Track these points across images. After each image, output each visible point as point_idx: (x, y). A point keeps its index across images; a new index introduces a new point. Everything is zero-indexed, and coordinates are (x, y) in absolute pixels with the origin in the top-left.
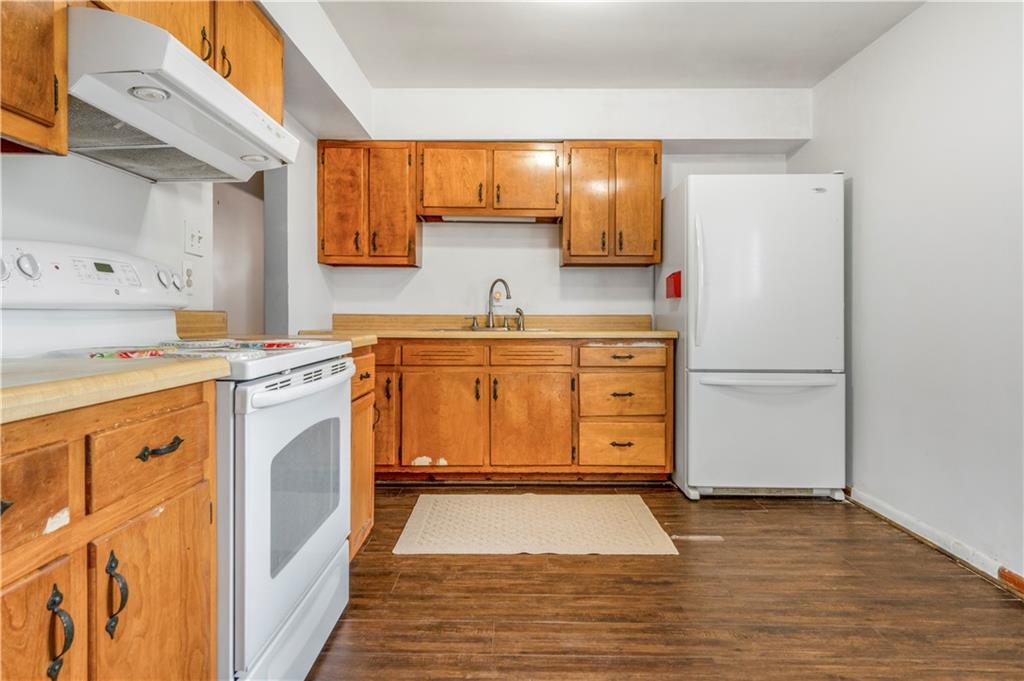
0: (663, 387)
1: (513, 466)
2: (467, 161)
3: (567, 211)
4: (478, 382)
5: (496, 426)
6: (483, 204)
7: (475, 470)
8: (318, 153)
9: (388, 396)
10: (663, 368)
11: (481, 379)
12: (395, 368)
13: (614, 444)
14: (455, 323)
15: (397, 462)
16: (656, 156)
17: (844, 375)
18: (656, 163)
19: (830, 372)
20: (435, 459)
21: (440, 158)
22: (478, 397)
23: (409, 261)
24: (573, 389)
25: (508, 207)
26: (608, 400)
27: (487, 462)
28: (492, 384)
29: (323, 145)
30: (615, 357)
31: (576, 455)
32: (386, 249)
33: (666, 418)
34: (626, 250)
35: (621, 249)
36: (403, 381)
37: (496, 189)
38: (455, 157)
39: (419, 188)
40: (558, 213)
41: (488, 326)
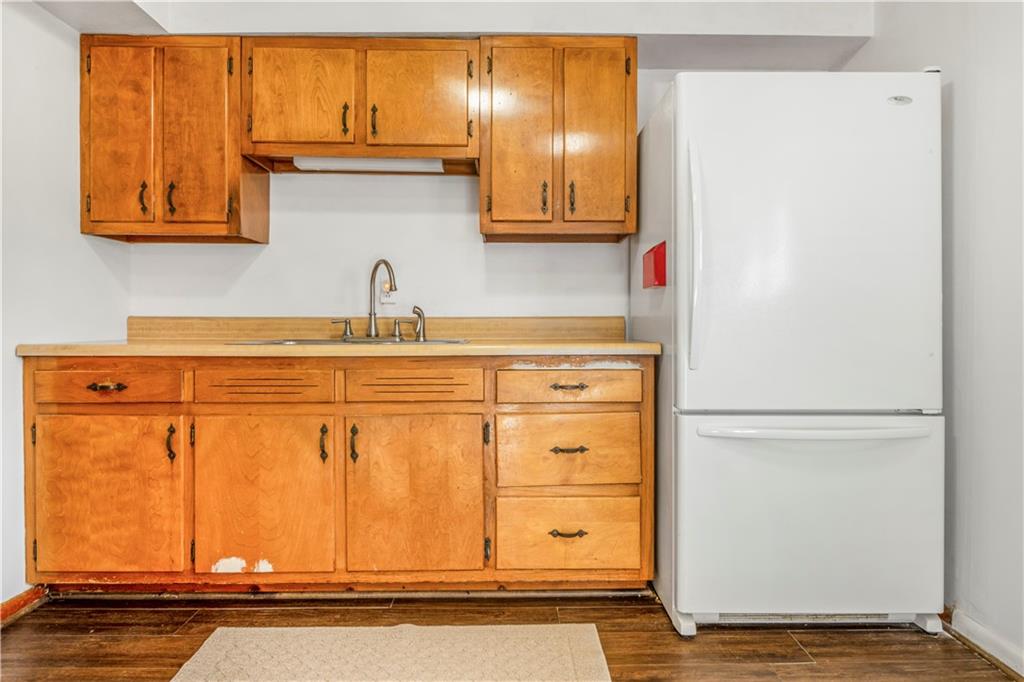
0: (636, 438)
1: (384, 572)
2: (323, 67)
3: (486, 149)
4: (324, 430)
5: (355, 504)
6: (350, 137)
7: (321, 579)
8: (81, 55)
9: (172, 456)
10: (637, 405)
11: (330, 427)
12: (184, 408)
13: (555, 534)
14: (319, 330)
15: (189, 567)
16: (628, 61)
17: (942, 418)
18: (628, 72)
19: (919, 413)
20: (252, 561)
21: (279, 63)
22: (324, 456)
23: (229, 229)
24: (486, 440)
25: (389, 142)
26: (545, 459)
27: (341, 565)
28: (349, 434)
29: (91, 44)
30: (556, 387)
31: (491, 552)
32: (191, 210)
33: (642, 488)
34: (579, 214)
35: (572, 209)
36: (196, 430)
37: (369, 113)
38: (305, 61)
39: (246, 112)
40: (471, 152)
41: (369, 336)
